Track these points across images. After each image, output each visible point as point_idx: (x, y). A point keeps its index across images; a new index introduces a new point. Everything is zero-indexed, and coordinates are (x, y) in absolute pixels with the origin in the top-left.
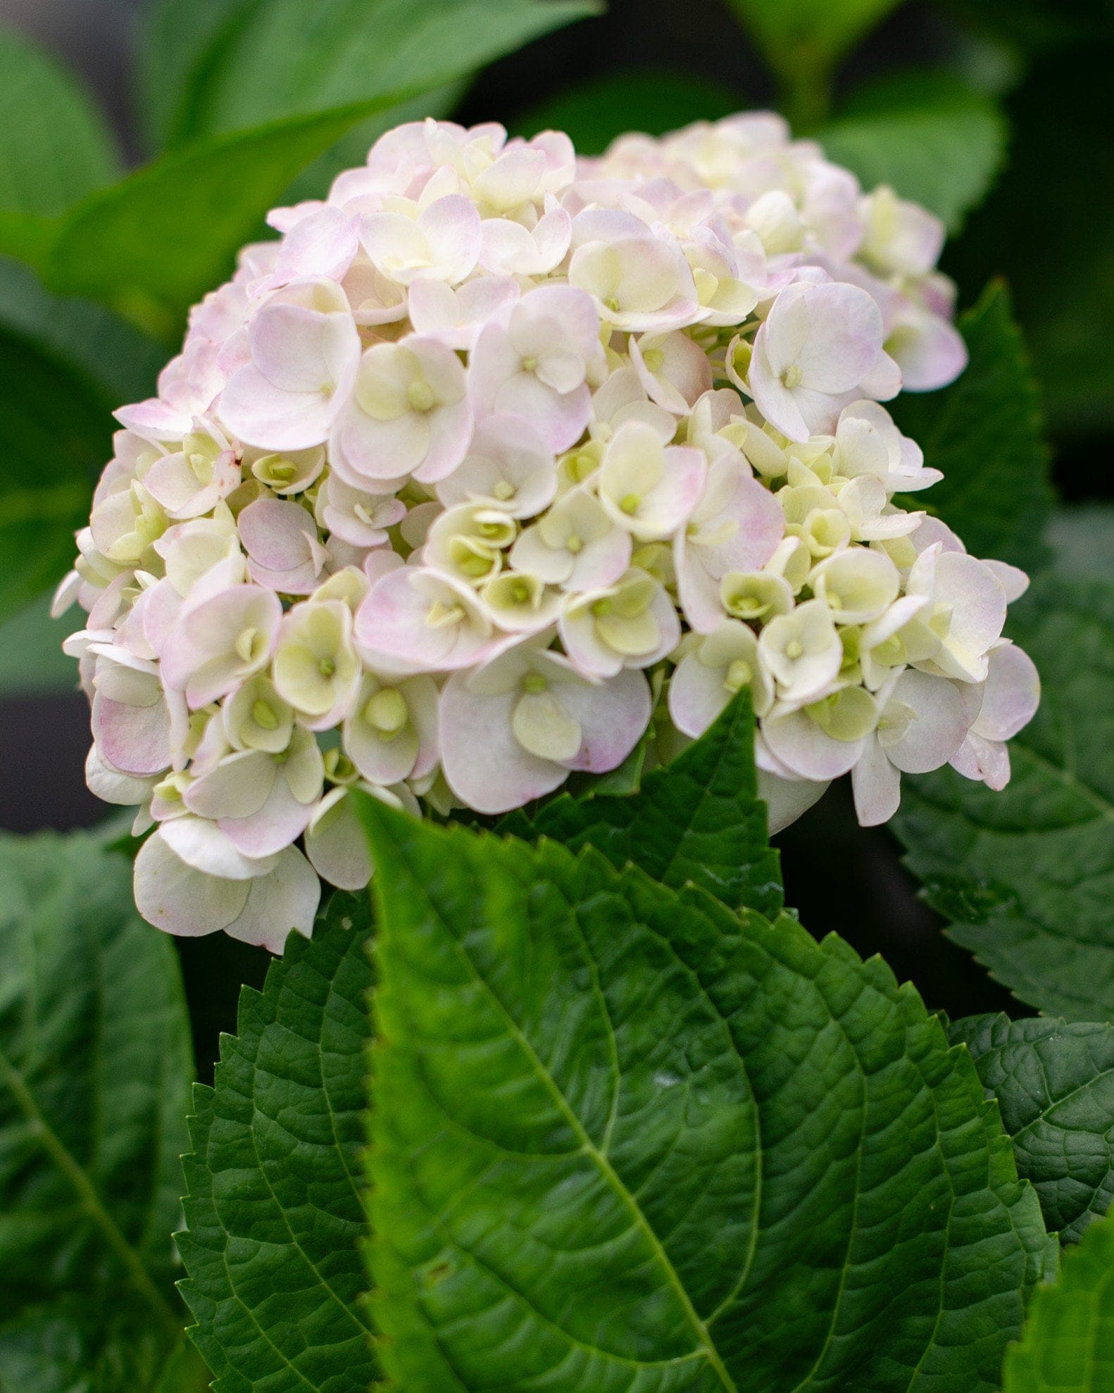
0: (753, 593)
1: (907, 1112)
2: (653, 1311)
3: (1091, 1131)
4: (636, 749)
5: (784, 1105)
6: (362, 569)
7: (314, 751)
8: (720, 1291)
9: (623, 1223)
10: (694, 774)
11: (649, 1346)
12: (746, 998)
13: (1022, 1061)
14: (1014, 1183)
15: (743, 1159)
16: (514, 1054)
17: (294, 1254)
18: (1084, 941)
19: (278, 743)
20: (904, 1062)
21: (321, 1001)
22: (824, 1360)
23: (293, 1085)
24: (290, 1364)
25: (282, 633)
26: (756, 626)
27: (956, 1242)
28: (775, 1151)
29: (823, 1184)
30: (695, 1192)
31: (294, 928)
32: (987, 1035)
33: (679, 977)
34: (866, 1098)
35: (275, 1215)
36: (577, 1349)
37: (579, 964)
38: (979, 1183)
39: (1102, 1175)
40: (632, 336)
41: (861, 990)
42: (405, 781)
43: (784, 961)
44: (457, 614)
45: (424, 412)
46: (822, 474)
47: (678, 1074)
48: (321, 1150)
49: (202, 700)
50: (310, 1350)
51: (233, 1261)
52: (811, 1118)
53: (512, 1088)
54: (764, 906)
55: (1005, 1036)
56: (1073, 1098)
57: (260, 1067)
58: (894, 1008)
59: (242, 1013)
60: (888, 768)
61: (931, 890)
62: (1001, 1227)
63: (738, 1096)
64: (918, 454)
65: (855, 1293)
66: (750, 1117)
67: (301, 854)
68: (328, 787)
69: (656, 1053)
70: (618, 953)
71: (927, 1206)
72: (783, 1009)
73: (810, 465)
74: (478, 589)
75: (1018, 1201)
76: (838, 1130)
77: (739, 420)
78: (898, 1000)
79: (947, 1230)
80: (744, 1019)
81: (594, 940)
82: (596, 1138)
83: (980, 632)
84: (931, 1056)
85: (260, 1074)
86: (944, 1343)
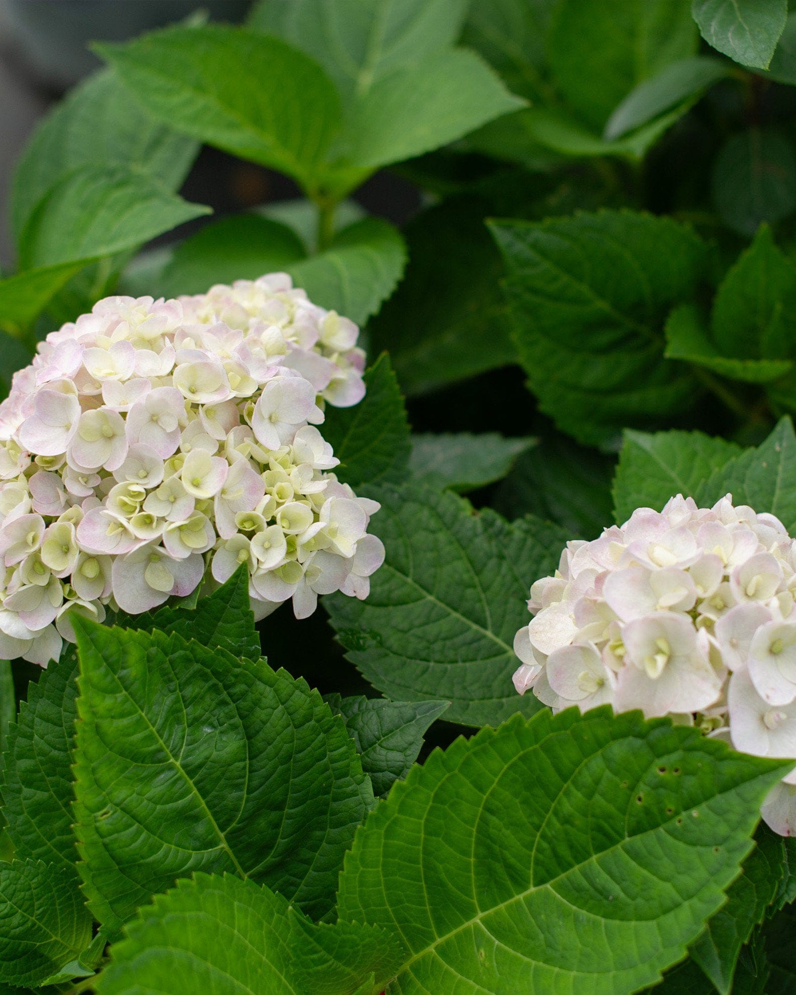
0: (251, 519)
1: (313, 745)
2: (200, 829)
3: (398, 751)
4: (198, 587)
5: (258, 742)
6: (81, 507)
7: (59, 585)
8: (229, 821)
9: (188, 792)
10: (222, 599)
11: (198, 844)
12: (243, 695)
13: (370, 718)
14: (361, 775)
15: (241, 764)
16: (140, 720)
17: (51, 797)
18: (410, 658)
19: (43, 582)
20: (313, 722)
21: (63, 690)
22: (276, 851)
23: (50, 725)
24: (49, 844)
25: (45, 535)
26: (250, 535)
27: (335, 800)
28: (254, 761)
29: (275, 776)
30: (219, 779)
31: (52, 658)
32: (356, 706)
33: (215, 685)
34: (295, 739)
35: (42, 780)
36: (165, 845)
37: (170, 680)
38: (346, 775)
39: (401, 771)
40: (200, 405)
41: (294, 692)
42: (98, 598)
43: (260, 679)
44: (121, 529)
45: (109, 438)
46: (283, 464)
47: (213, 727)
48: (62, 753)
49: (12, 562)
50: (58, 837)
51: (25, 799)
52: (270, 747)
53: (139, 736)
54: (252, 656)
55: (364, 706)
56: (391, 736)
57: (36, 716)
58: (308, 699)
59: (30, 693)
60: (311, 592)
61: (340, 635)
62: (354, 794)
63: (239, 737)
64: (331, 450)
65: (290, 821)
66: (244, 746)
67: (54, 627)
68: (65, 601)
69: (204, 718)
70: (188, 676)
71: (322, 784)
72: (260, 700)
73: (278, 461)
74: (129, 519)
75: (362, 782)
76: (282, 753)
77: (248, 441)
78: (310, 696)
79: (331, 795)
80: (242, 704)
81: (177, 671)
82: (176, 756)
83: (354, 532)
84: (324, 720)
85: (37, 720)
86: (329, 843)
